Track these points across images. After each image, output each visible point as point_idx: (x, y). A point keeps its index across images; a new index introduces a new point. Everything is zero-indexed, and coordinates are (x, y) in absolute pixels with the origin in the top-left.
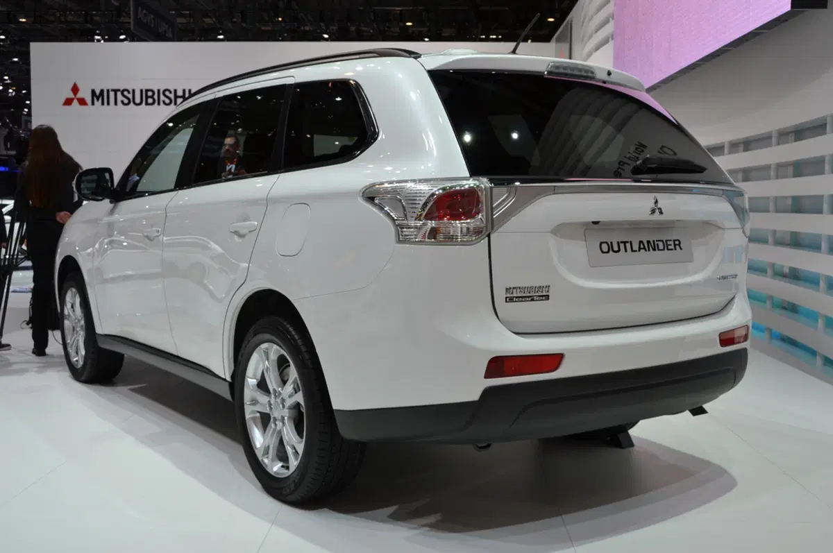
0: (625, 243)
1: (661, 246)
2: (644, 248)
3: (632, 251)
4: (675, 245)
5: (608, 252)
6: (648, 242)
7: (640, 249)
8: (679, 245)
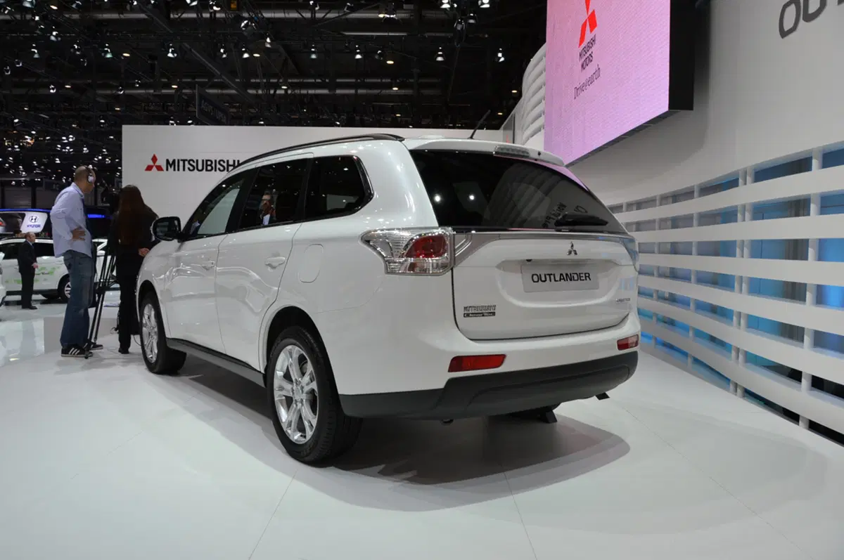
0: (550, 275)
1: (576, 278)
2: (564, 279)
3: (555, 281)
4: (586, 277)
5: (538, 281)
6: (567, 275)
7: (560, 279)
8: (589, 277)
